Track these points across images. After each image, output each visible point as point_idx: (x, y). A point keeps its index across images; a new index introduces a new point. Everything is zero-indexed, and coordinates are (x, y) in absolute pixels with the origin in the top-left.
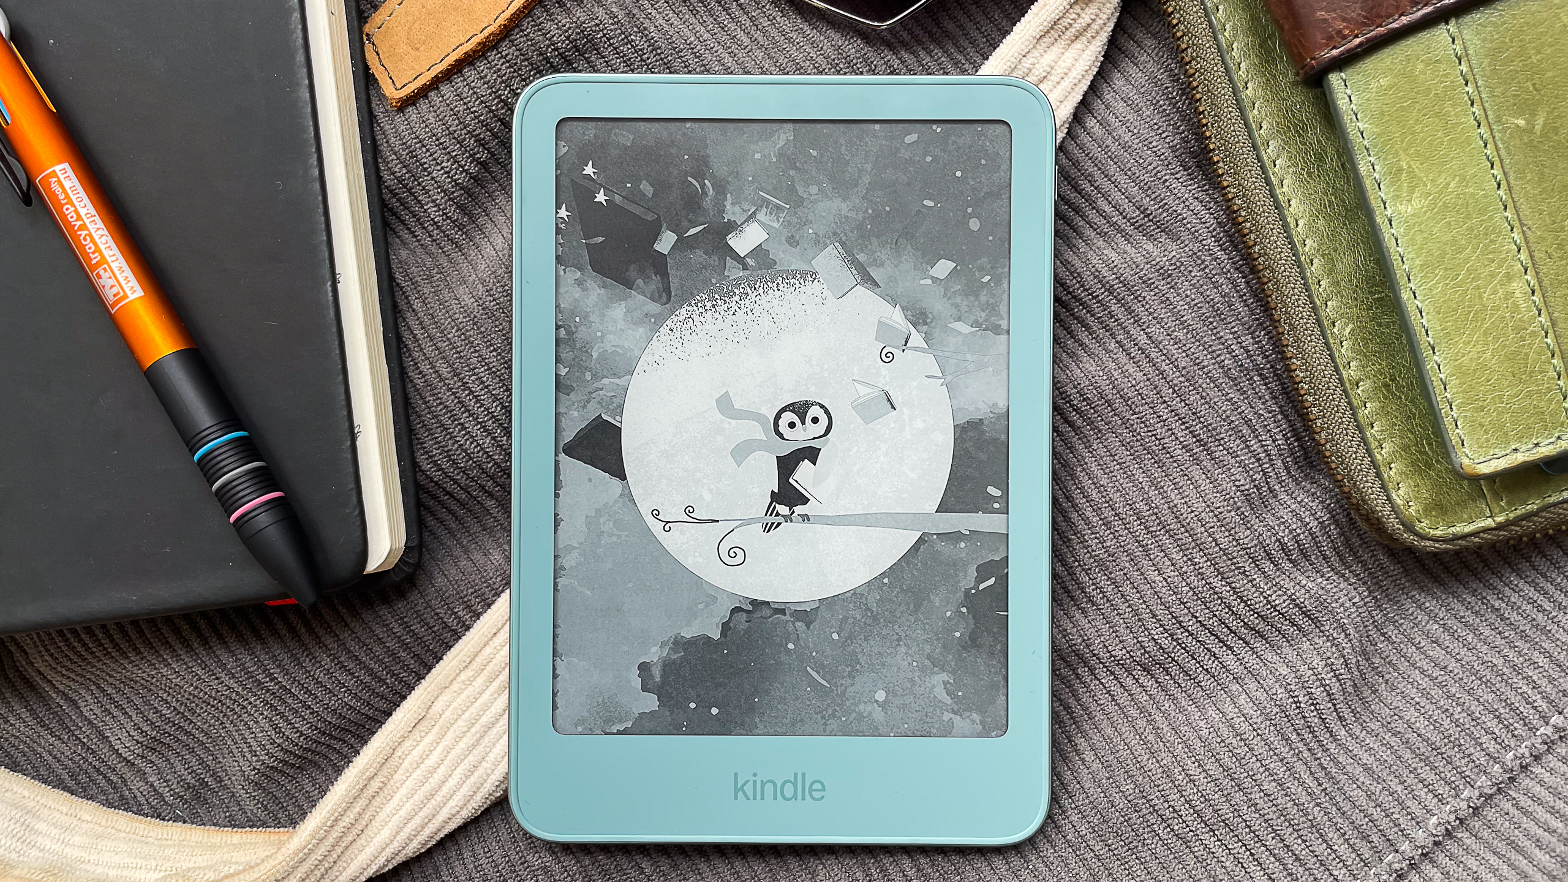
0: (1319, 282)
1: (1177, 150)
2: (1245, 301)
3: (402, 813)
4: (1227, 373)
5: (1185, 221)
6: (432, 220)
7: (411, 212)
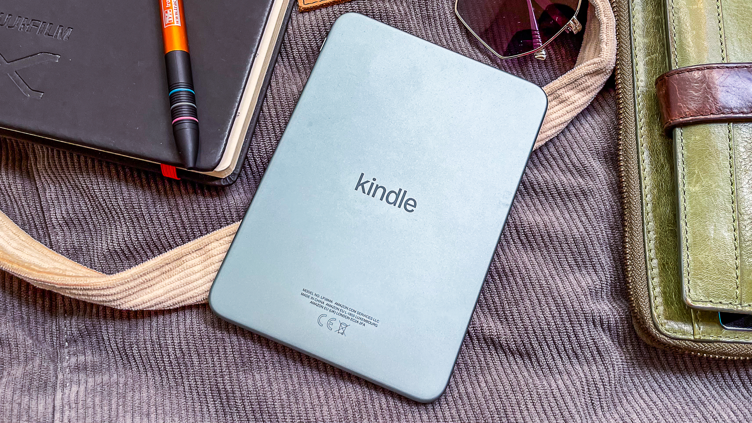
0: (648, 213)
1: (605, 149)
2: (615, 216)
3: (173, 285)
4: (598, 239)
5: (599, 175)
6: (293, 56)
7: (286, 50)
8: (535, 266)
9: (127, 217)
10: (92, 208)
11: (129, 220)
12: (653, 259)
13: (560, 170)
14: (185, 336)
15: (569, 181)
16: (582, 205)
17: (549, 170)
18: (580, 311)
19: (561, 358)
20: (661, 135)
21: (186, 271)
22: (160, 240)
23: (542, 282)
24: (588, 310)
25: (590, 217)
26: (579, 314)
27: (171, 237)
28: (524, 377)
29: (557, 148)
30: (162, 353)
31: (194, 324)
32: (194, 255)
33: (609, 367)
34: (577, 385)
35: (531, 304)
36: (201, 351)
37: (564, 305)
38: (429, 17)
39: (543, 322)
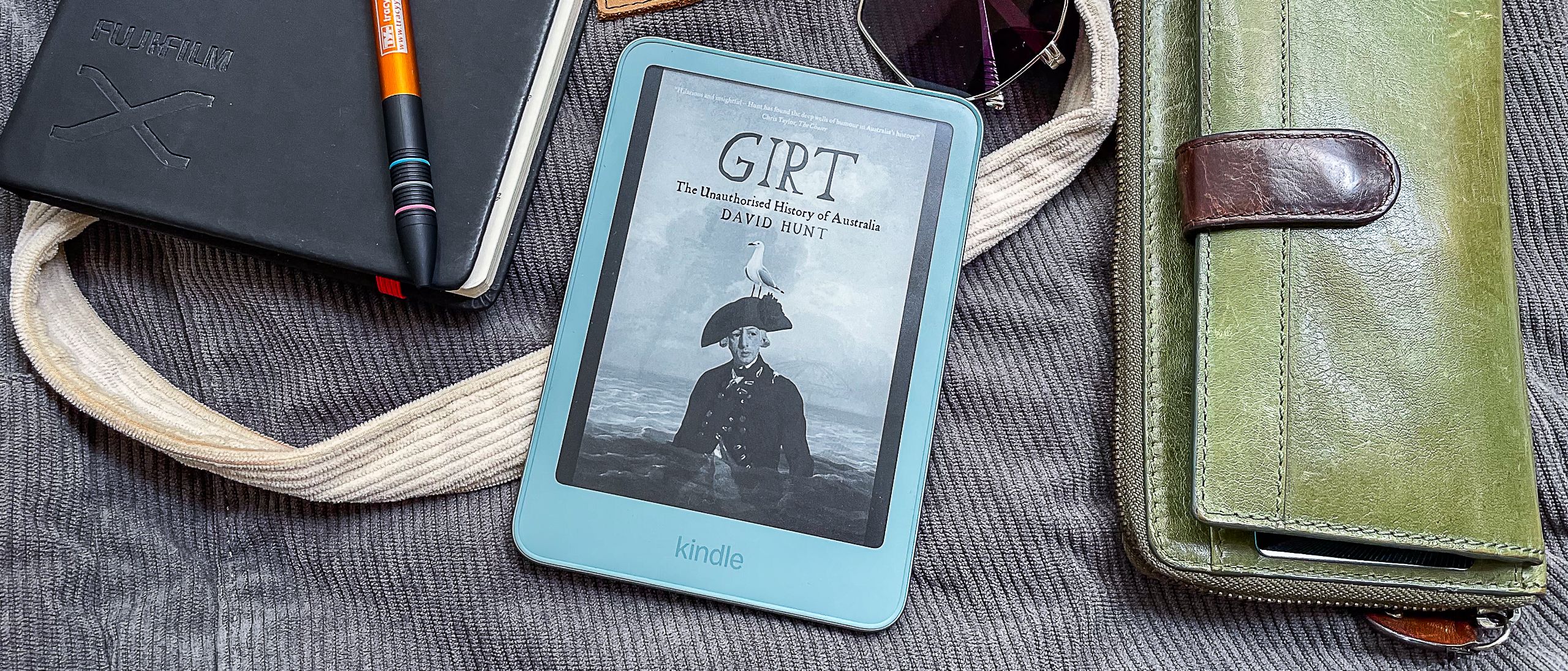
0: (1152, 368)
1: (1092, 257)
2: (1102, 368)
3: (396, 466)
4: (1072, 406)
5: (1080, 301)
6: (589, 94)
7: (576, 84)
8: (970, 446)
9: (323, 355)
10: (266, 338)
11: (326, 360)
12: (1155, 441)
13: (1019, 289)
14: (414, 544)
15: (1032, 309)
16: (1049, 349)
17: (1002, 289)
18: (1035, 522)
19: (1006, 593)
20: (1181, 239)
21: (416, 444)
22: (375, 393)
23: (978, 472)
24: (1049, 521)
25: (1061, 370)
26: (1034, 526)
27: (393, 388)
28: (947, 621)
29: (1016, 251)
30: (378, 570)
32: (430, 418)
33: (1079, 609)
34: (1028, 636)
35: (961, 508)
36: (439, 568)
37: (1011, 511)
38: (813, 31)
39: (978, 536)
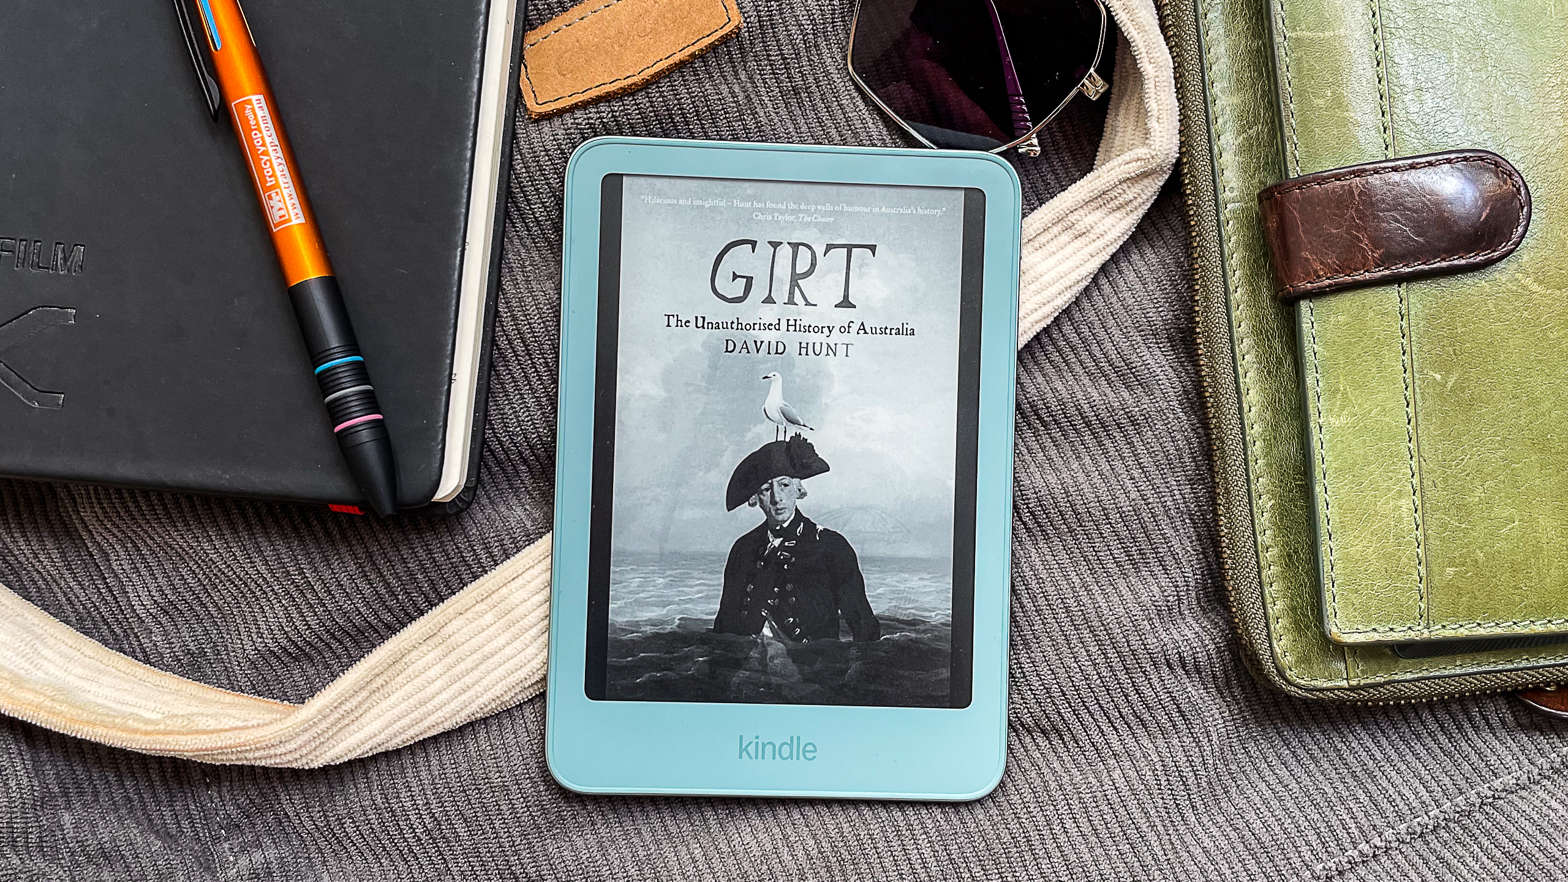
0: (1257, 459)
1: (1167, 324)
2: (1194, 458)
4: (1166, 512)
5: (1160, 382)
6: (535, 217)
7: (517, 206)
8: (1054, 571)
9: (280, 591)
10: (206, 578)
11: (285, 595)
12: (1270, 546)
13: (1085, 372)
14: (434, 791)
15: (1104, 398)
16: (1131, 443)
17: (1065, 374)
18: (1141, 652)
19: (1116, 729)
20: (1274, 298)
21: (415, 681)
22: (351, 621)
23: (1068, 601)
24: (1157, 647)
25: (1148, 469)
26: (1141, 656)
27: (371, 613)
28: (1053, 771)
29: (1075, 325)
30: (399, 825)
31: (445, 767)
32: (424, 648)
33: (1201, 738)
34: (1148, 778)
35: (1053, 645)
36: (469, 814)
37: (1112, 642)
38: (796, 91)
39: (1078, 676)
